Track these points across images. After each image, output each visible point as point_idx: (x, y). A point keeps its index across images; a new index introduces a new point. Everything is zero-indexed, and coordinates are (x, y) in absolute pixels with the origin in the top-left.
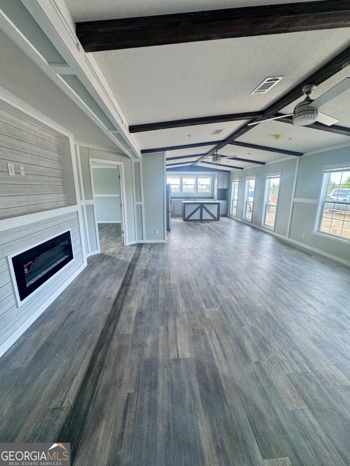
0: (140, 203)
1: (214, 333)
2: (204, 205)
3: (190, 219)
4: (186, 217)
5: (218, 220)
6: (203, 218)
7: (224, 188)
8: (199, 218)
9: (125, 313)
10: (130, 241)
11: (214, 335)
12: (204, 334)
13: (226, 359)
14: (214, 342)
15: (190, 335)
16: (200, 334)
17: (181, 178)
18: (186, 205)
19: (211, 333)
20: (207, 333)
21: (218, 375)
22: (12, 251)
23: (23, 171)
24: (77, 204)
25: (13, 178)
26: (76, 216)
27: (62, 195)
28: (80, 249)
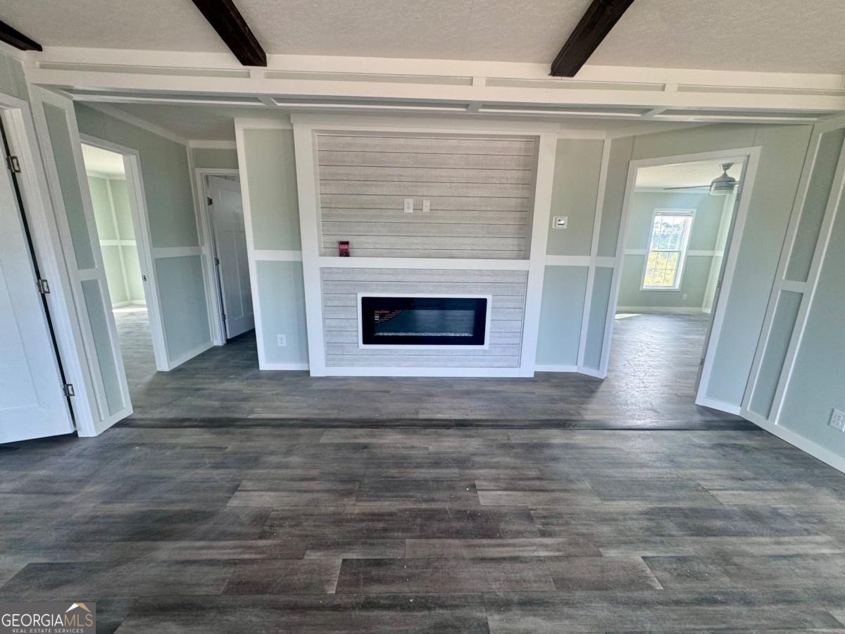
0: (798, 287)
1: (253, 556)
9: (373, 431)
11: (246, 556)
12: (262, 536)
13: (177, 562)
14: (230, 551)
15: (273, 511)
16: (267, 528)
19: (254, 551)
20: (262, 543)
21: (163, 539)
22: (366, 291)
23: (426, 205)
24: (529, 259)
25: (407, 216)
26: (522, 279)
27: (510, 241)
28: (517, 341)
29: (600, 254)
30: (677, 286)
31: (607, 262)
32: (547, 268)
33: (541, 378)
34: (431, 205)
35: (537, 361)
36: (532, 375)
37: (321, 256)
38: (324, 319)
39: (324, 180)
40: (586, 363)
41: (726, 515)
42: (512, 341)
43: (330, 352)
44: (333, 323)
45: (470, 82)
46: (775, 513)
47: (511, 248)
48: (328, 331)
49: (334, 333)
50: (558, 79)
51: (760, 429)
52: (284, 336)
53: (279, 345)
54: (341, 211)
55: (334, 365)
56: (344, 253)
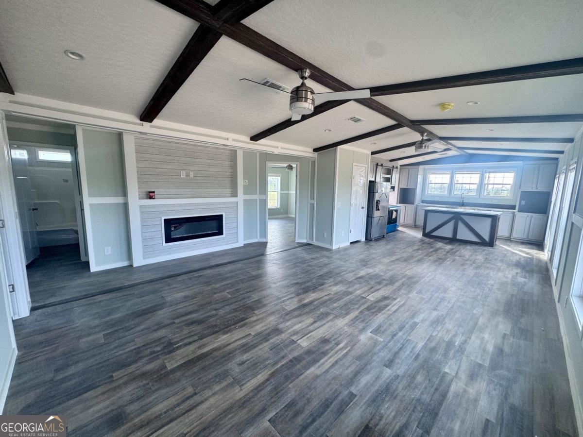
0: (312, 202)
2: (461, 216)
3: (434, 234)
4: (427, 231)
5: (491, 244)
6: (459, 237)
7: (537, 191)
8: (450, 235)
10: (299, 238)
17: (452, 173)
18: (429, 213)
22: (166, 216)
23: (192, 175)
24: (237, 197)
25: (183, 179)
26: (236, 205)
27: (228, 190)
28: (236, 231)
29: (260, 194)
30: (279, 207)
31: (263, 197)
32: (244, 200)
33: (246, 246)
34: (194, 174)
35: (244, 240)
36: (243, 245)
37: (139, 199)
38: (142, 233)
39: (138, 160)
40: (261, 237)
41: (308, 260)
42: (234, 231)
43: (146, 251)
44: (147, 234)
45: (228, 139)
46: (317, 257)
47: (228, 192)
48: (144, 240)
49: (148, 240)
50: (252, 142)
51: (311, 244)
52: (109, 248)
53: (106, 253)
54: (147, 176)
55: (148, 258)
56: (151, 198)
